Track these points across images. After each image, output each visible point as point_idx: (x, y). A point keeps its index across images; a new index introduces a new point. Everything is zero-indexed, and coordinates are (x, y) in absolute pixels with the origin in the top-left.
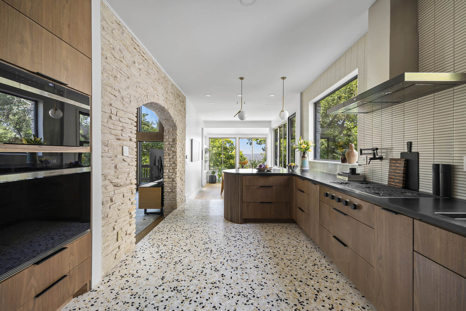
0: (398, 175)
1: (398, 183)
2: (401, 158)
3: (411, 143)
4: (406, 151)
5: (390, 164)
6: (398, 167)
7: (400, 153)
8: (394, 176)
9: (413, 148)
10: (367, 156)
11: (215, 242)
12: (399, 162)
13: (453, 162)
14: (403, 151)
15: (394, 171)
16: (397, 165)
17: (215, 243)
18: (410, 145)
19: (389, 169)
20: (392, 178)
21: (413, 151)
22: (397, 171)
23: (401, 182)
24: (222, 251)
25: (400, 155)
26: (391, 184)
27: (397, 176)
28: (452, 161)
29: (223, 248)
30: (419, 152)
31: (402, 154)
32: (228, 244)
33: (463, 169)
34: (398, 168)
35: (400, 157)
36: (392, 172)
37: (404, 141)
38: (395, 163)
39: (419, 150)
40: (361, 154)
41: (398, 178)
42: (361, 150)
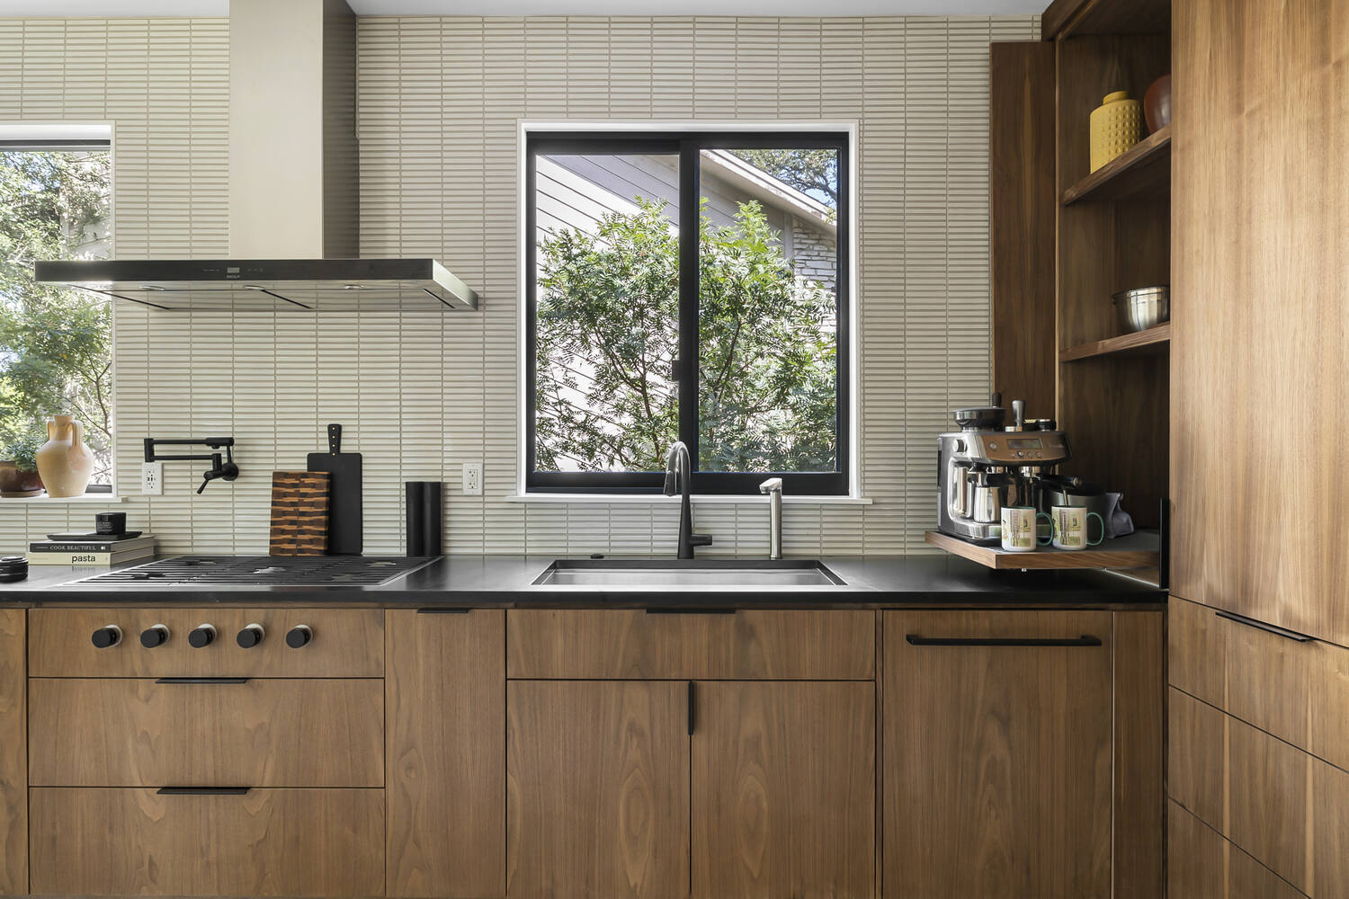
0: (307, 519)
1: (311, 542)
2: (309, 470)
3: (339, 427)
4: (326, 449)
5: (276, 489)
6: (305, 495)
7: (304, 455)
8: (292, 523)
9: (343, 442)
10: (163, 465)
12: (307, 481)
13: (442, 477)
14: (314, 449)
15: (292, 509)
16: (303, 490)
18: (335, 432)
19: (274, 504)
20: (283, 532)
21: (344, 449)
22: (302, 509)
23: (319, 539)
26: (283, 551)
27: (306, 523)
28: (439, 473)
30: (363, 454)
31: (314, 460)
33: (462, 489)
34: (306, 500)
35: (304, 468)
36: (284, 513)
37: (320, 423)
38: (294, 486)
39: (362, 448)
40: (150, 457)
41: (310, 530)
42: (150, 444)
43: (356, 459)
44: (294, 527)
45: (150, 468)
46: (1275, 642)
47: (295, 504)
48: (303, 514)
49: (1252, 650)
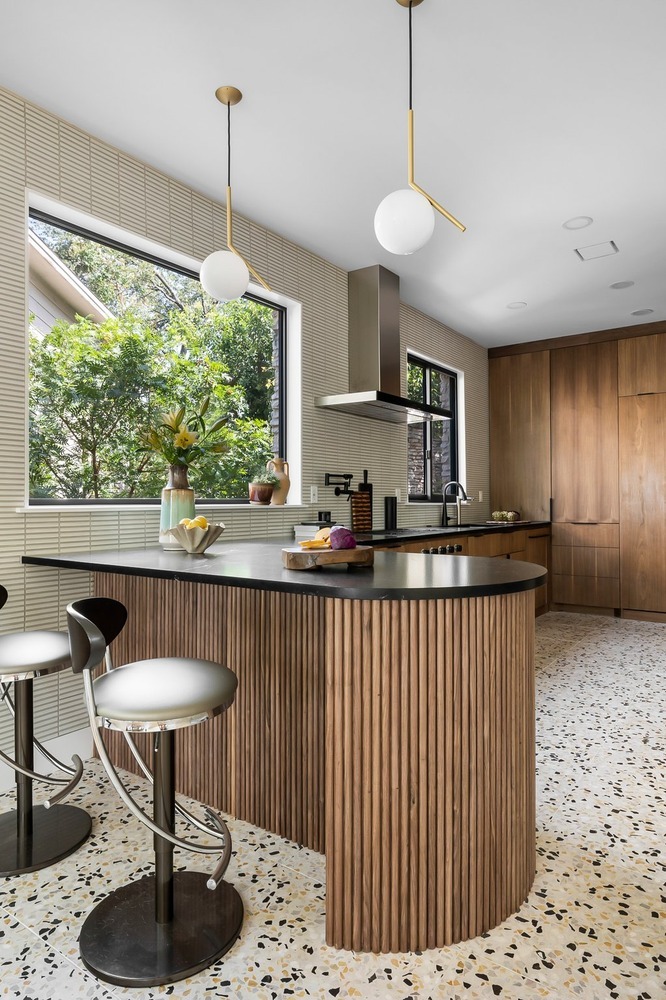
4: (363, 481)
5: (355, 499)
7: (357, 483)
8: (362, 516)
9: (368, 478)
11: (628, 759)
15: (361, 509)
17: (630, 755)
18: (366, 472)
19: (354, 507)
20: (359, 520)
21: (369, 482)
22: (365, 509)
24: (615, 735)
25: (357, 486)
27: (366, 516)
29: (609, 739)
31: (361, 485)
32: (589, 745)
34: (365, 505)
36: (359, 511)
37: (362, 469)
38: (361, 498)
39: (372, 481)
40: (328, 483)
41: (368, 519)
42: (328, 476)
43: (371, 485)
44: (362, 518)
45: (314, 489)
46: (586, 526)
47: (361, 507)
48: (365, 511)
49: (580, 530)
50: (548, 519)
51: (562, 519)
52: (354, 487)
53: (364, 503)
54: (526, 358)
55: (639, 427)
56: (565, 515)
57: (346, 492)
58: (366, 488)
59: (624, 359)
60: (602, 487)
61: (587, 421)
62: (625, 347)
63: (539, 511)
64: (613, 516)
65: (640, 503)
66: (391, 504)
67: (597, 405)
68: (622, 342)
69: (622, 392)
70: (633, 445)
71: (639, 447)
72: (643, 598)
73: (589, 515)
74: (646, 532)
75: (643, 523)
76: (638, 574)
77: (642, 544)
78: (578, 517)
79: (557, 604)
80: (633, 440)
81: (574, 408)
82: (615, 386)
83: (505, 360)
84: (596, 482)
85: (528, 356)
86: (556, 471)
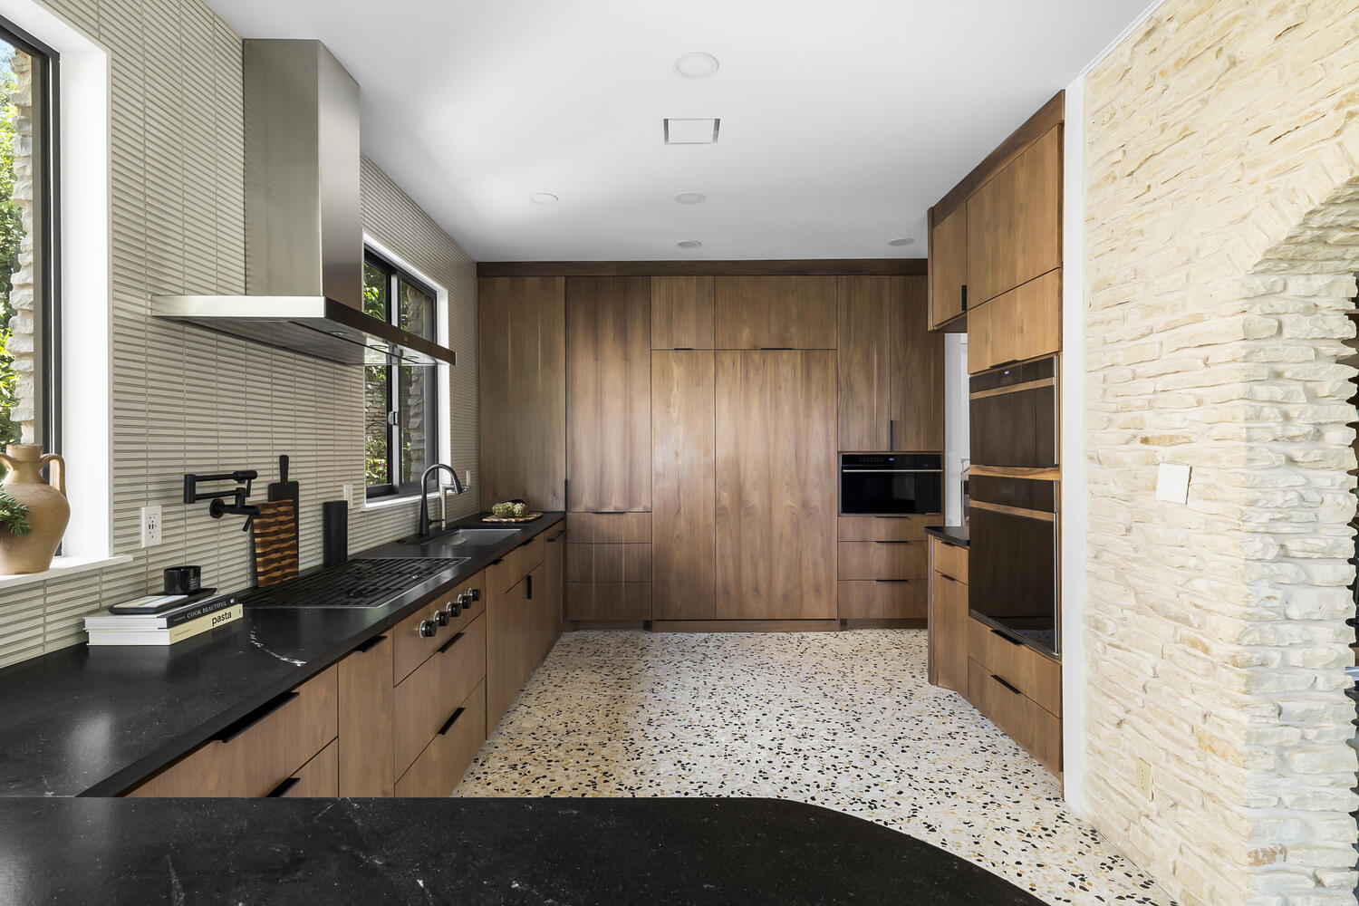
2: (269, 500)
4: (277, 479)
5: (262, 520)
7: (266, 485)
8: (277, 551)
9: (290, 471)
12: (282, 509)
14: (270, 479)
15: (274, 538)
16: (280, 519)
18: (284, 461)
20: (272, 561)
21: (291, 478)
22: (282, 536)
25: (266, 491)
26: (274, 579)
27: (286, 549)
30: (299, 482)
31: (273, 488)
34: (282, 527)
35: (265, 498)
36: (271, 543)
37: (275, 454)
38: (274, 515)
39: (299, 476)
40: (191, 496)
41: (288, 555)
42: (191, 482)
43: (295, 484)
44: (278, 555)
45: (150, 513)
46: (612, 517)
47: (276, 533)
48: (283, 541)
49: (603, 521)
50: (561, 508)
51: (580, 508)
52: (258, 494)
53: (282, 523)
54: (532, 282)
55: (675, 391)
56: (586, 500)
57: (240, 508)
58: (285, 491)
59: (658, 302)
60: (631, 464)
61: (613, 377)
62: (660, 286)
63: (550, 497)
64: (644, 502)
65: (676, 486)
66: (335, 515)
67: (626, 358)
68: (655, 280)
69: (657, 344)
70: (668, 412)
71: (675, 415)
72: (678, 605)
73: (615, 502)
74: (682, 523)
75: (679, 511)
76: (673, 576)
77: (678, 536)
78: (601, 504)
79: (572, 622)
80: (668, 406)
81: (596, 359)
82: (648, 336)
83: (502, 283)
84: (624, 459)
85: (536, 280)
86: (573, 443)
